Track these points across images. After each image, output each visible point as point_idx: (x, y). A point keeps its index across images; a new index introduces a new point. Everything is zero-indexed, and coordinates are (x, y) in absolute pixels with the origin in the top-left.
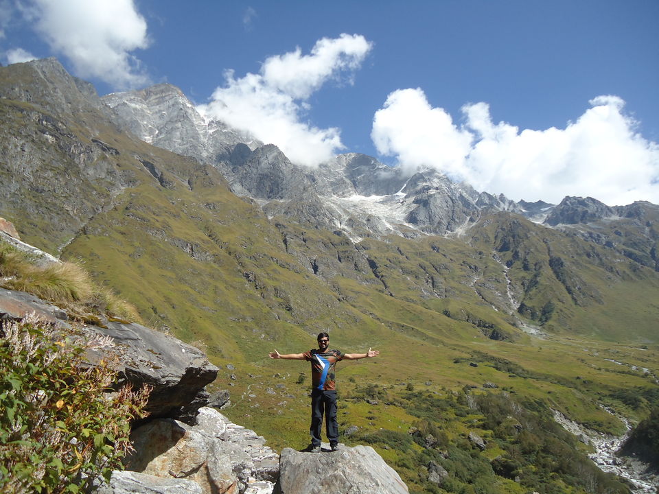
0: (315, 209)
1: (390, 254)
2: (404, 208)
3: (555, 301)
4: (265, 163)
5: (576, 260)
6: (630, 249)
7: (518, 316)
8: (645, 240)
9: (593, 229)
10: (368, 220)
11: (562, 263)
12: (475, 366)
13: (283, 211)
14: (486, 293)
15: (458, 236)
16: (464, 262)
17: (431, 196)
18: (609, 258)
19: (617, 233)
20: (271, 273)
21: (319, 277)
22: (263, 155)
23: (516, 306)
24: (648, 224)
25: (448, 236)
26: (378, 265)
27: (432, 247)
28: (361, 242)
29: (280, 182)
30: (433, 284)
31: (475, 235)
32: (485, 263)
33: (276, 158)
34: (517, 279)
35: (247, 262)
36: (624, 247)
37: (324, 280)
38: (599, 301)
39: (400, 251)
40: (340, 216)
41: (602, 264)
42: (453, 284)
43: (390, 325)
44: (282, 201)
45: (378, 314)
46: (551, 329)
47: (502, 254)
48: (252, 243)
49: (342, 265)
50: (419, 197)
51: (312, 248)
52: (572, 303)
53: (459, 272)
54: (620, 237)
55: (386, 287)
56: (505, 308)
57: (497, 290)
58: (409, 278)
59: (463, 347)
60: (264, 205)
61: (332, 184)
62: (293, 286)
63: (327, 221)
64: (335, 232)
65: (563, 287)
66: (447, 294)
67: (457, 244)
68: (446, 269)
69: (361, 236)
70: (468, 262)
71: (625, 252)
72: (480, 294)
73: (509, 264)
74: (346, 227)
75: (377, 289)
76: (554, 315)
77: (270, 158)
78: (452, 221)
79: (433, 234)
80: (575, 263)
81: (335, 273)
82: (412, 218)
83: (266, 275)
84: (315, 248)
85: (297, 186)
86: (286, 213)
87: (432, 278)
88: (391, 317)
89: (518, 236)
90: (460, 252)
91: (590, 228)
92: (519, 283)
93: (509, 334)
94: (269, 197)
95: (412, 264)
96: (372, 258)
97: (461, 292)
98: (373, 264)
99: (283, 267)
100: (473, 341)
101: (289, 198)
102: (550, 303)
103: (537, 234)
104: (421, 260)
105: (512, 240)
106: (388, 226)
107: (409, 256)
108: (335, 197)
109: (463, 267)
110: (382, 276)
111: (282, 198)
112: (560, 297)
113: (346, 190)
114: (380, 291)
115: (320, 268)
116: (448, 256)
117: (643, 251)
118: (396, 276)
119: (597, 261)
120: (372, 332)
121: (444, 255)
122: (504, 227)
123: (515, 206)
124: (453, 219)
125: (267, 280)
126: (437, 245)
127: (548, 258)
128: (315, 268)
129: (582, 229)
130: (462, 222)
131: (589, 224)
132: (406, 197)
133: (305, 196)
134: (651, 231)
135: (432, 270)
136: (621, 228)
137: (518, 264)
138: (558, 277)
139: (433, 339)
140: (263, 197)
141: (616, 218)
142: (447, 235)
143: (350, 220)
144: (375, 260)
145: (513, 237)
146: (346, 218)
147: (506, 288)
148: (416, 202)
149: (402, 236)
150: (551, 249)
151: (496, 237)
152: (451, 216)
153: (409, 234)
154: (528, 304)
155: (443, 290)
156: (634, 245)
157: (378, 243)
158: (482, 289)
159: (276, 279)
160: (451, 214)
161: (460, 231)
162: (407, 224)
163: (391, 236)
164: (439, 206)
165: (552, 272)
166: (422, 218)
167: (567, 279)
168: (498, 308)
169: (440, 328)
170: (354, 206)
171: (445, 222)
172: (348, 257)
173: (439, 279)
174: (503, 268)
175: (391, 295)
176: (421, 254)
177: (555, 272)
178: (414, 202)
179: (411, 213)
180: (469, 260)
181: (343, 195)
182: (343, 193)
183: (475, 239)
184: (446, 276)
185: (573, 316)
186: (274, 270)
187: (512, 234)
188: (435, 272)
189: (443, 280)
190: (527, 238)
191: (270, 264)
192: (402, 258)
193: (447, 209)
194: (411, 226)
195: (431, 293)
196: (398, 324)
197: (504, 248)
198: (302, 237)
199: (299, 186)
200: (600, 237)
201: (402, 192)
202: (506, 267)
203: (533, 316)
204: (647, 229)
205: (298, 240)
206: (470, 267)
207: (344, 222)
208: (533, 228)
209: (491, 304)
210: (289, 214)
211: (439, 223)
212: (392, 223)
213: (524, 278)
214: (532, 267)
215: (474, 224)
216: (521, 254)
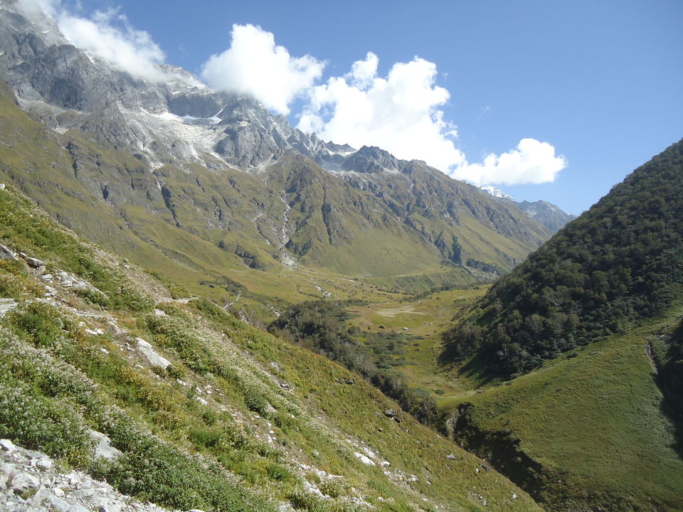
0: (117, 127)
1: (187, 185)
2: (215, 136)
3: (315, 240)
4: (62, 66)
5: (344, 207)
6: (394, 201)
7: (284, 249)
8: (407, 195)
9: (374, 179)
10: (173, 146)
11: (330, 209)
12: (213, 287)
13: (81, 125)
14: (264, 228)
15: (258, 172)
16: (253, 199)
17: (241, 128)
18: (370, 208)
19: (390, 186)
20: (55, 200)
21: (108, 204)
22: (60, 57)
23: (286, 241)
24: (414, 182)
25: (250, 171)
26: (172, 195)
27: (230, 181)
28: (162, 169)
29: (79, 91)
30: (220, 216)
31: (274, 174)
32: (272, 202)
33: (76, 63)
34: (293, 219)
35: (31, 188)
36: (390, 198)
37: (113, 206)
38: (349, 243)
39: (198, 182)
40: (144, 138)
41: (363, 212)
42: (238, 218)
43: (166, 252)
44: (80, 113)
45: (157, 241)
46: (303, 262)
47: (289, 195)
48: (37, 168)
49: (134, 193)
50: (230, 126)
51: (105, 172)
52: (328, 241)
53: (246, 208)
54: (390, 190)
55: (175, 216)
56: (275, 242)
57: (274, 226)
58: (198, 210)
59: (218, 273)
60: (58, 114)
61: (143, 97)
62: (76, 213)
63: (128, 142)
64: (135, 155)
65: (325, 229)
66: (230, 227)
67: (253, 181)
68: (236, 204)
69: (162, 161)
70: (258, 199)
71: (390, 203)
72: (259, 229)
73: (291, 205)
74: (149, 150)
75: (164, 218)
76: (310, 251)
77: (69, 61)
78: (257, 156)
79: (236, 168)
80: (343, 210)
81: (125, 200)
82: (219, 148)
83: (49, 202)
84: (109, 173)
85: (99, 99)
86: (83, 128)
87: (220, 212)
88: (170, 245)
89: (305, 181)
90: (254, 189)
91: (372, 178)
92: (294, 222)
93: (264, 264)
94: (65, 106)
95: (204, 197)
96: (168, 187)
97: (243, 226)
98: (166, 193)
99: (68, 195)
100: (232, 268)
101: (88, 111)
102: (310, 241)
103: (320, 181)
104: (215, 193)
105: (299, 183)
106: (194, 153)
107: (205, 188)
108: (144, 112)
109: (252, 204)
110: (173, 206)
111: (80, 109)
112: (320, 237)
113: (158, 106)
114: (166, 220)
115: (111, 194)
116: (242, 192)
117: (402, 203)
118: (186, 207)
119: (360, 209)
120: (147, 257)
121: (238, 190)
122: (297, 170)
123: (322, 147)
124: (258, 155)
125: (51, 207)
126: (235, 179)
127: (322, 203)
128: (106, 194)
129: (365, 179)
130: (265, 159)
131: (373, 174)
132: (220, 123)
133: (106, 112)
134: (414, 187)
135: (222, 204)
136: (394, 182)
137: (298, 205)
138: (324, 220)
139: (197, 265)
140: (58, 104)
141: (395, 171)
142: (249, 169)
143: (154, 143)
144: (170, 190)
145: (301, 181)
146: (150, 140)
147: (282, 225)
148: (227, 131)
149: (205, 165)
150: (327, 196)
151: (288, 178)
152: (257, 150)
153: (212, 165)
154: (295, 241)
155: (227, 223)
156: (398, 198)
157: (178, 171)
158: (261, 224)
159: (59, 206)
160: (257, 149)
161: (262, 167)
162: (213, 153)
163: (193, 165)
164: (247, 140)
165: (322, 215)
166: (229, 150)
167: (330, 222)
168: (271, 242)
169: (208, 256)
170: (163, 126)
171: (250, 156)
172: (141, 185)
173: (226, 213)
174: (285, 207)
175: (178, 225)
176: (216, 187)
177: (324, 216)
178: (225, 132)
179: (220, 142)
180: (259, 198)
181: (154, 111)
182: (154, 109)
183: (272, 177)
184: (234, 210)
185: (325, 252)
186: (58, 198)
187: (300, 178)
188: (225, 206)
189: (230, 214)
190: (311, 183)
191: (55, 191)
192: (197, 189)
193: (254, 143)
194: (217, 156)
195: (216, 225)
196: (173, 252)
197: (291, 189)
198: (95, 159)
199: (101, 100)
200: (376, 187)
201: (218, 116)
202: (289, 207)
203: (296, 250)
204: (412, 185)
205: (91, 164)
206: (258, 204)
207: (148, 145)
208: (318, 175)
209: (266, 238)
210: (87, 130)
211: (244, 157)
212: (198, 150)
213: (299, 218)
214: (307, 209)
215: (276, 162)
216: (303, 197)
